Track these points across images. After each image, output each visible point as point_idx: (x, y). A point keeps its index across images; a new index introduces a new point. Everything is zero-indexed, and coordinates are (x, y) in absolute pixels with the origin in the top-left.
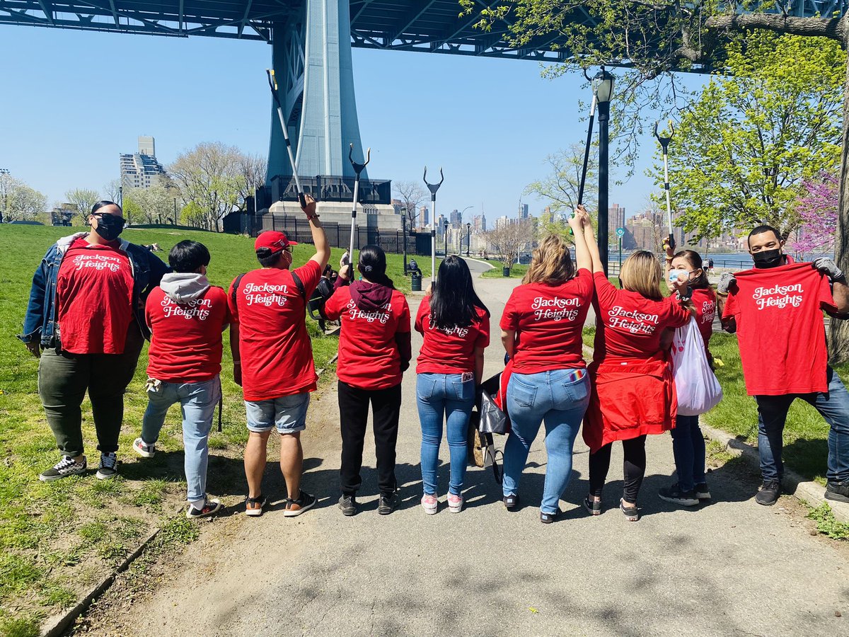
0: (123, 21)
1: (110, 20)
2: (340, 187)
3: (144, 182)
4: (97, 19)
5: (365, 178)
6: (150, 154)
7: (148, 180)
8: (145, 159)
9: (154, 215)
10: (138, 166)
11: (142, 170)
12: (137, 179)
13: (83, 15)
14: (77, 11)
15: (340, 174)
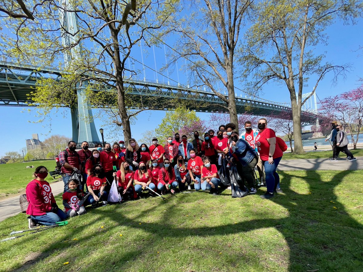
0: (20, 103)
1: (16, 103)
2: (92, 144)
3: (35, 147)
4: (10, 103)
5: (99, 141)
6: (37, 139)
7: (36, 146)
8: (35, 140)
9: (38, 157)
10: (33, 143)
11: (34, 144)
12: (32, 146)
13: (6, 102)
14: (4, 101)
15: (92, 141)
